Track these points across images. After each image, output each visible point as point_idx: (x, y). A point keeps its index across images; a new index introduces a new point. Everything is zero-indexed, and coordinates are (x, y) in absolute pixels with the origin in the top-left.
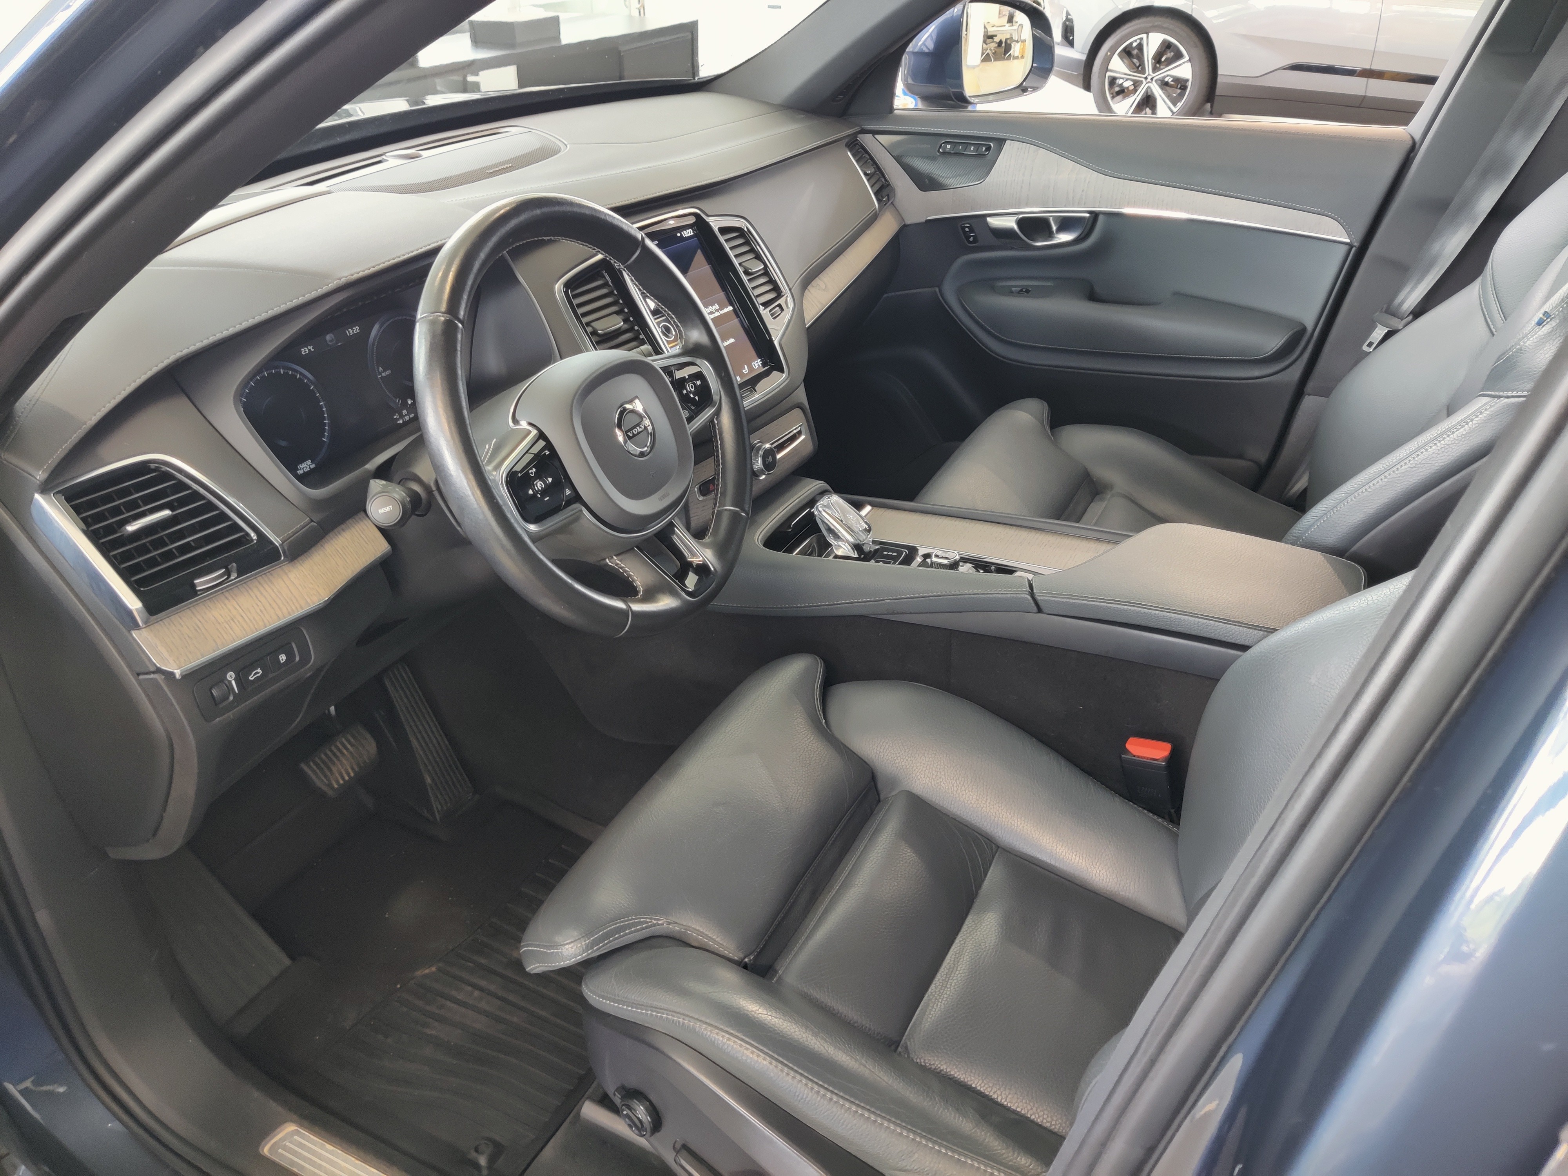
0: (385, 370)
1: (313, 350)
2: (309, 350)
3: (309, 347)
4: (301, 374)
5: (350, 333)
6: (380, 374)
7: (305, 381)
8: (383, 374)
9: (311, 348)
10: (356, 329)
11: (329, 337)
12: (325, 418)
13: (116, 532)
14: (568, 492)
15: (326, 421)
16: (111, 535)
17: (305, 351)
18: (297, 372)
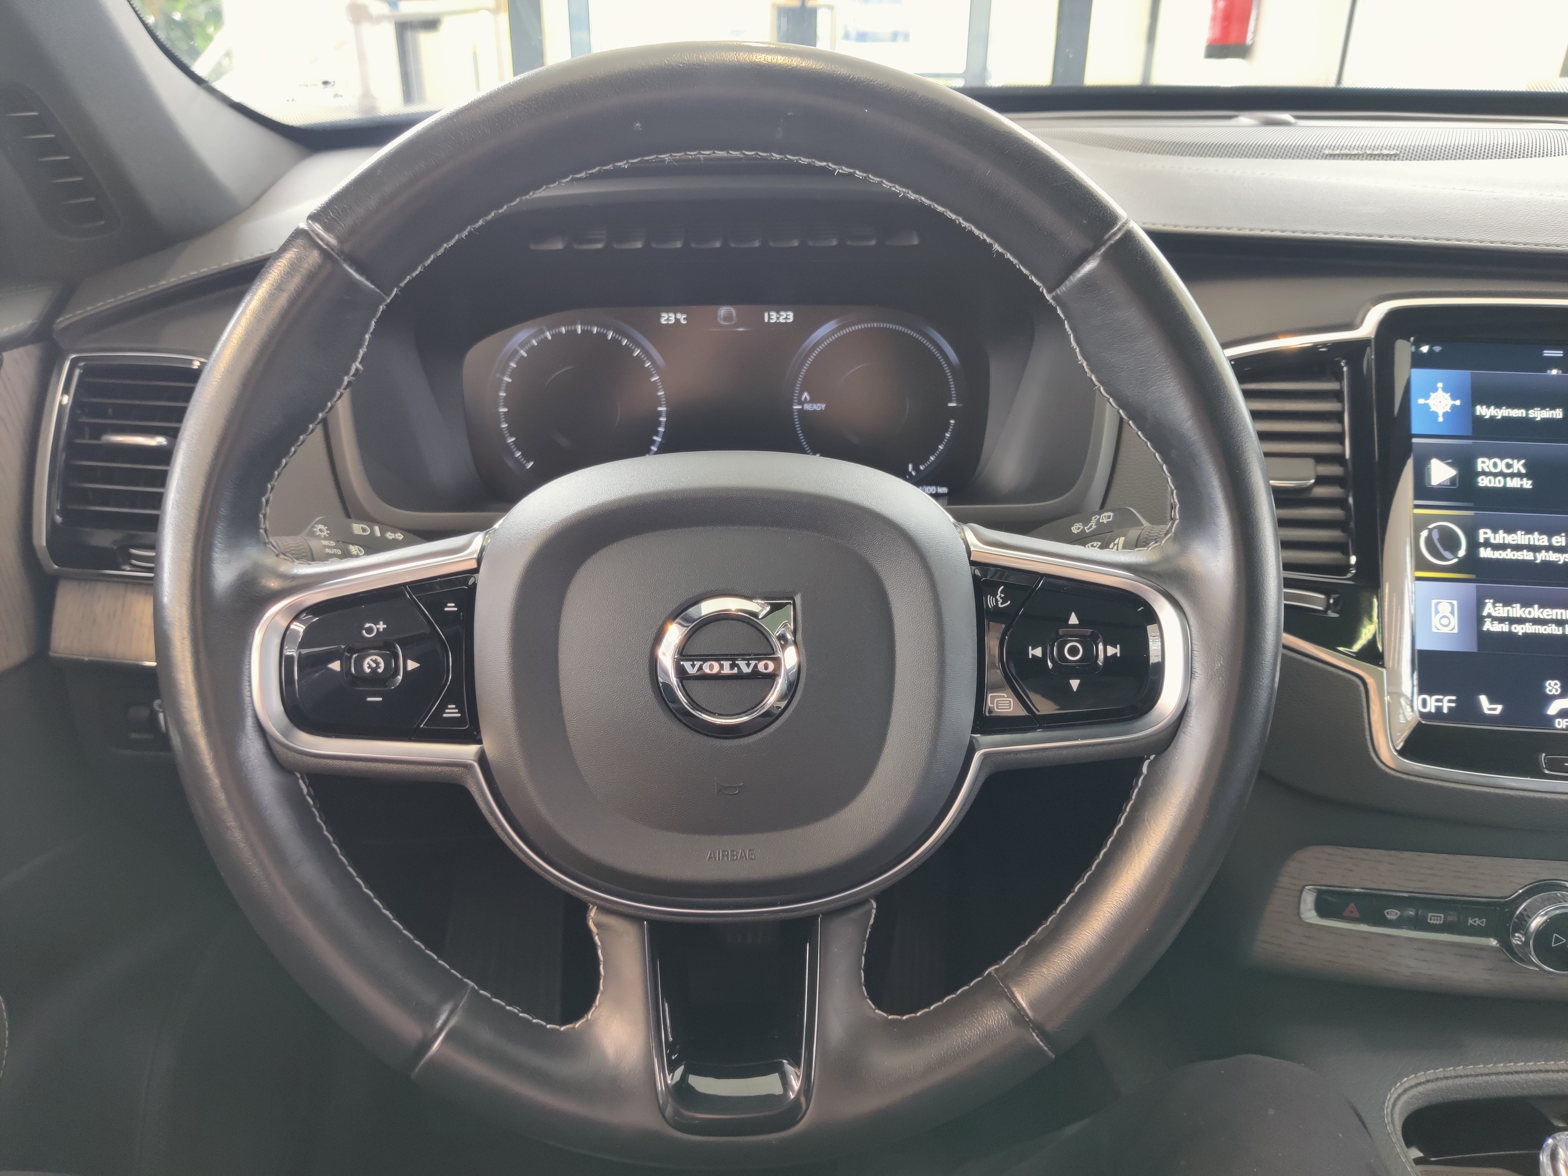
0: (812, 401)
1: (684, 322)
2: (677, 320)
3: (679, 316)
4: (644, 350)
5: (769, 318)
6: (801, 403)
7: (648, 364)
8: (808, 407)
9: (682, 317)
10: (787, 317)
11: (723, 311)
12: (657, 433)
13: (98, 437)
14: (452, 712)
15: (655, 438)
16: (90, 438)
17: (667, 318)
18: (639, 345)
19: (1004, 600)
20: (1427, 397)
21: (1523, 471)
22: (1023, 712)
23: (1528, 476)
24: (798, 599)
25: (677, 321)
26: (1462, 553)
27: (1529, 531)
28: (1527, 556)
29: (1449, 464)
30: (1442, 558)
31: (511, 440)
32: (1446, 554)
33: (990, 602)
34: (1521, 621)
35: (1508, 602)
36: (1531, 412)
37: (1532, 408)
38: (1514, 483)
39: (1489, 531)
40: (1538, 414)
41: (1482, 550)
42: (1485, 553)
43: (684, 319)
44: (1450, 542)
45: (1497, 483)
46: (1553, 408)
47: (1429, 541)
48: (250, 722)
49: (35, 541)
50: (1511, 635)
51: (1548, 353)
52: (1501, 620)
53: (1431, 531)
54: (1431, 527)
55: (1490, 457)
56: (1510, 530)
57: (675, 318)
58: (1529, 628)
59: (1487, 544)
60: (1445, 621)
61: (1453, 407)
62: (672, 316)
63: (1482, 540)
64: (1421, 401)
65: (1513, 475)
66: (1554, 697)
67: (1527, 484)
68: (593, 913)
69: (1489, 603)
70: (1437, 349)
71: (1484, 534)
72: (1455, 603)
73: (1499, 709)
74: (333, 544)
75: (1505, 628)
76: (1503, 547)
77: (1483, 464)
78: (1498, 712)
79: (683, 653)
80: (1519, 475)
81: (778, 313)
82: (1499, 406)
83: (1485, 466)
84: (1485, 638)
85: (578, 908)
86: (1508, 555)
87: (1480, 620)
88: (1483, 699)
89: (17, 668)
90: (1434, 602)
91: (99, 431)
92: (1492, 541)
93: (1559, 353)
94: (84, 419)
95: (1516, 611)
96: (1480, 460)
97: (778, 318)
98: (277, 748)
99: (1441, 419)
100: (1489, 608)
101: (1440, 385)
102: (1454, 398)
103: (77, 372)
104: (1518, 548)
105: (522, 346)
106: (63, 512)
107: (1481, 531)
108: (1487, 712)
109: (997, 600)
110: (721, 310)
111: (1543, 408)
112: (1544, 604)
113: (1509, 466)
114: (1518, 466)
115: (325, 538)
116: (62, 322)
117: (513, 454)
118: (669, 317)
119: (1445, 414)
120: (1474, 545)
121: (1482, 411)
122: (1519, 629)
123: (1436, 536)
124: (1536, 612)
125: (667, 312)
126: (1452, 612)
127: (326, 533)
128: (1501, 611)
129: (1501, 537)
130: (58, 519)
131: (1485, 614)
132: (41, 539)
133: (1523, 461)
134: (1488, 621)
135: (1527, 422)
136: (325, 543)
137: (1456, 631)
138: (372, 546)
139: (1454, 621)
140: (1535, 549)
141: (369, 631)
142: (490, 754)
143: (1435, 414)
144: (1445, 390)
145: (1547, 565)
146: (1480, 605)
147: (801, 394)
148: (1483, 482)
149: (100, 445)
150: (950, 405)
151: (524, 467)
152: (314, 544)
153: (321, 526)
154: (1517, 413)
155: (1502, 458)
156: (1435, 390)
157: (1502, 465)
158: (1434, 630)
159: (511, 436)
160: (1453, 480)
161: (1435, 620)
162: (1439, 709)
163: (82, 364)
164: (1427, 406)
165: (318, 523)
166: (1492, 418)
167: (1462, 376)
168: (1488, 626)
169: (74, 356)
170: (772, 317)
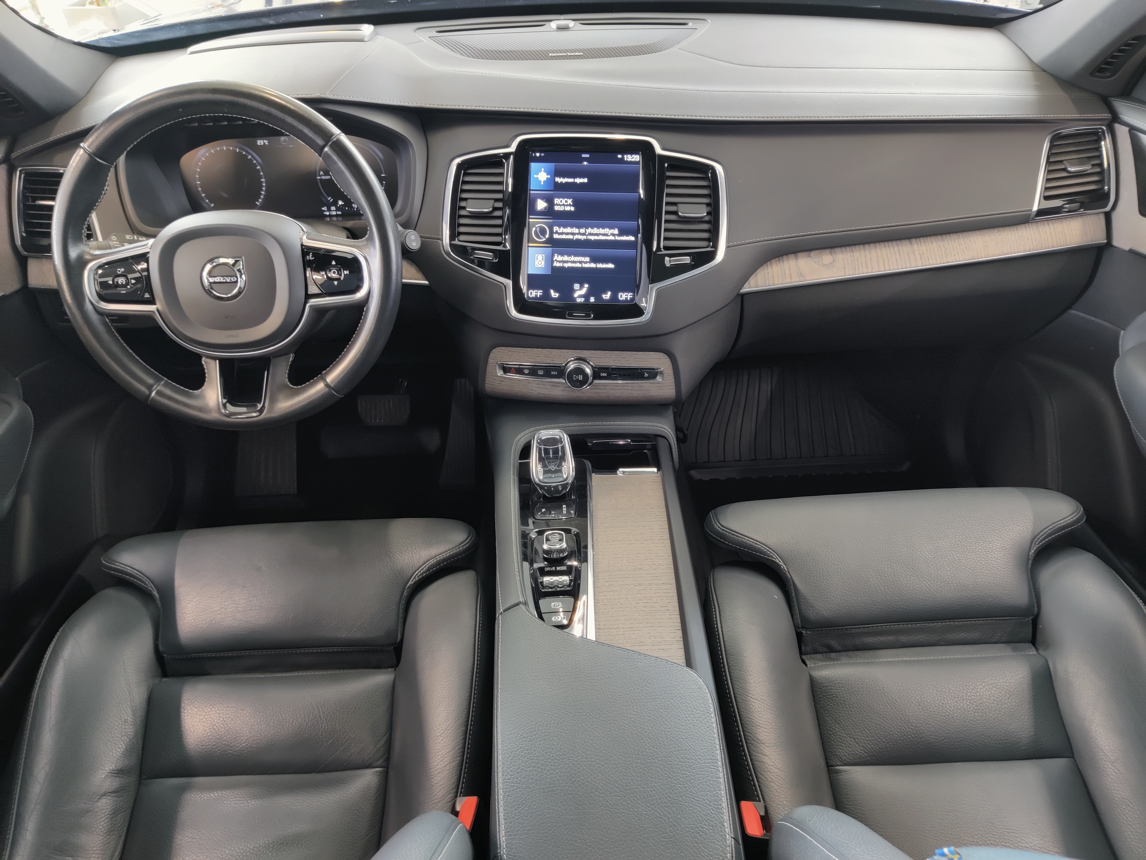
0: (325, 175)
1: (267, 144)
4: (252, 156)
6: (320, 176)
7: (255, 162)
8: (323, 177)
9: (266, 142)
11: (283, 139)
12: (262, 190)
13: (35, 202)
14: (147, 295)
15: (262, 192)
16: (32, 202)
17: (260, 142)
18: (250, 154)
19: (312, 257)
20: (537, 174)
21: (571, 204)
22: (321, 292)
23: (573, 206)
24: (243, 258)
26: (547, 236)
27: (572, 227)
28: (571, 237)
29: (545, 201)
30: (540, 238)
31: (203, 195)
32: (541, 237)
33: (308, 258)
34: (567, 262)
35: (562, 255)
36: (575, 180)
37: (576, 178)
38: (568, 208)
39: (557, 228)
40: (578, 181)
41: (554, 235)
42: (556, 236)
44: (543, 232)
45: (561, 208)
46: (584, 178)
47: (536, 232)
48: (87, 300)
49: (17, 243)
50: (563, 268)
51: (584, 156)
52: (560, 262)
53: (536, 228)
54: (536, 226)
55: (559, 198)
56: (565, 227)
57: (263, 142)
58: (570, 265)
59: (557, 232)
60: (540, 263)
61: (547, 178)
63: (555, 231)
64: (535, 176)
65: (567, 205)
66: (577, 290)
67: (573, 209)
68: (203, 359)
69: (556, 255)
70: (543, 155)
71: (556, 228)
72: (544, 255)
73: (557, 295)
74: (118, 243)
75: (561, 265)
76: (562, 234)
77: (557, 201)
78: (557, 296)
79: (210, 274)
80: (570, 205)
82: (564, 177)
83: (557, 202)
84: (554, 269)
85: (199, 357)
86: (564, 237)
87: (552, 262)
88: (552, 291)
89: (17, 292)
90: (536, 255)
91: (35, 199)
92: (559, 231)
93: (587, 156)
94: (28, 194)
95: (566, 258)
96: (556, 199)
98: (97, 308)
99: (542, 183)
100: (556, 257)
101: (543, 169)
102: (547, 175)
103: (23, 176)
104: (567, 234)
105: (202, 156)
106: (26, 232)
107: (555, 227)
108: (553, 296)
109: (310, 257)
111: (580, 178)
112: (576, 255)
113: (566, 202)
114: (570, 201)
115: (115, 241)
116: (14, 155)
117: (205, 200)
119: (544, 182)
120: (552, 233)
121: (559, 180)
122: (566, 265)
123: (538, 230)
124: (573, 258)
125: (260, 140)
126: (543, 259)
127: (116, 239)
128: (560, 258)
129: (562, 230)
130: (24, 234)
131: (554, 259)
132: (18, 242)
133: (571, 200)
134: (555, 262)
135: (574, 184)
136: (115, 243)
137: (543, 266)
138: (131, 242)
139: (543, 263)
140: (573, 234)
141: (119, 271)
142: (160, 308)
143: (540, 181)
144: (544, 171)
145: (578, 241)
146: (553, 256)
147: (319, 172)
148: (557, 208)
149: (35, 205)
150: (382, 175)
151: (210, 206)
152: (111, 243)
153: (114, 237)
154: (571, 180)
155: (564, 198)
156: (541, 171)
157: (564, 201)
158: (536, 266)
159: (203, 193)
160: (545, 208)
161: (536, 262)
162: (536, 296)
163: (24, 172)
164: (537, 178)
165: (113, 235)
166: (562, 182)
167: (551, 166)
168: (556, 264)
169: (20, 169)
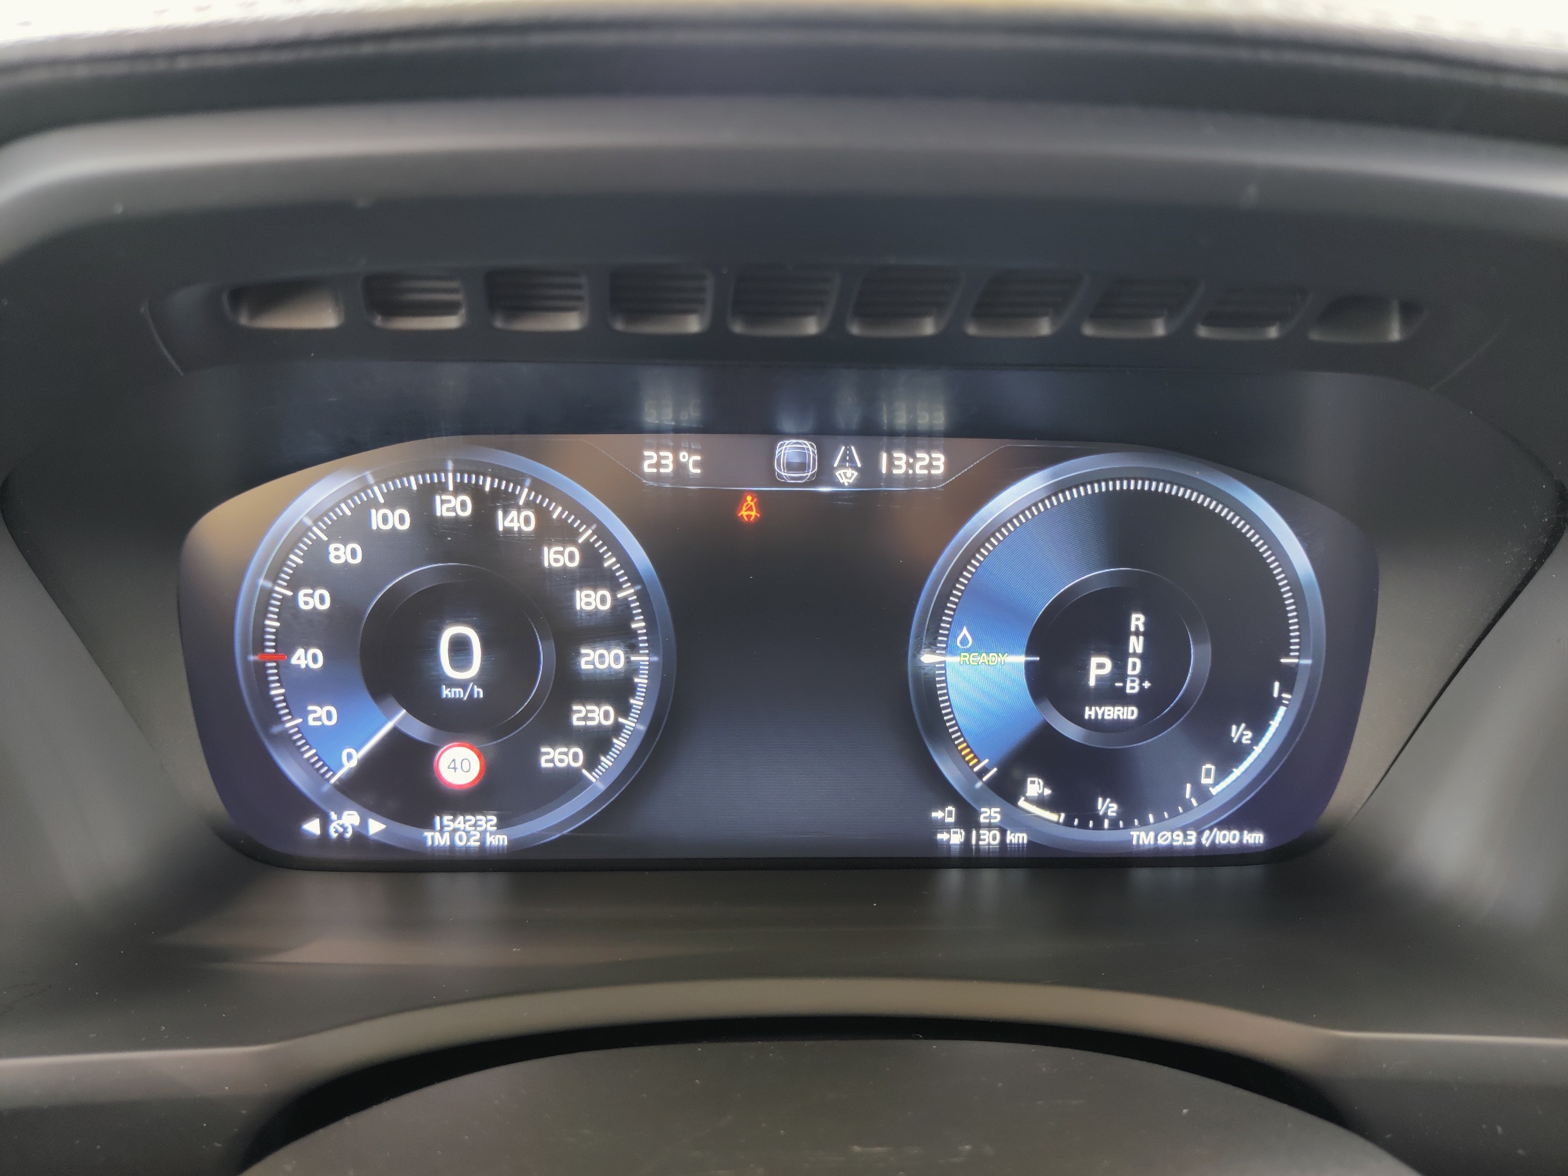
3: (683, 456)
25: (680, 467)
43: (695, 462)
57: (676, 461)
62: (668, 458)
81: (910, 453)
97: (910, 466)
110: (782, 445)
118: (660, 458)
170: (896, 463)
